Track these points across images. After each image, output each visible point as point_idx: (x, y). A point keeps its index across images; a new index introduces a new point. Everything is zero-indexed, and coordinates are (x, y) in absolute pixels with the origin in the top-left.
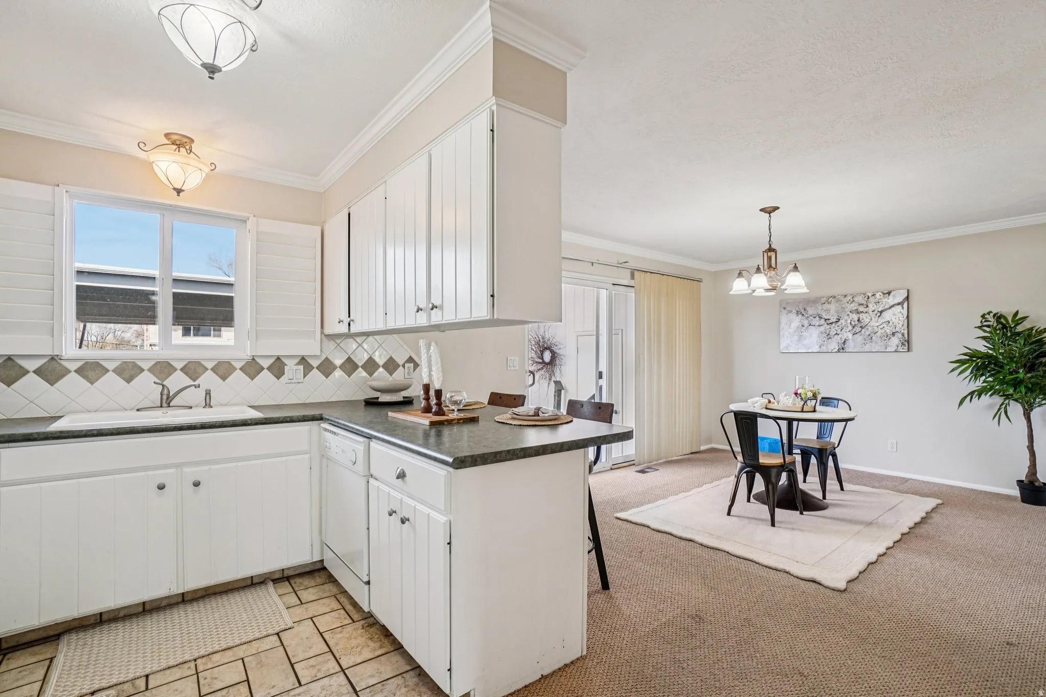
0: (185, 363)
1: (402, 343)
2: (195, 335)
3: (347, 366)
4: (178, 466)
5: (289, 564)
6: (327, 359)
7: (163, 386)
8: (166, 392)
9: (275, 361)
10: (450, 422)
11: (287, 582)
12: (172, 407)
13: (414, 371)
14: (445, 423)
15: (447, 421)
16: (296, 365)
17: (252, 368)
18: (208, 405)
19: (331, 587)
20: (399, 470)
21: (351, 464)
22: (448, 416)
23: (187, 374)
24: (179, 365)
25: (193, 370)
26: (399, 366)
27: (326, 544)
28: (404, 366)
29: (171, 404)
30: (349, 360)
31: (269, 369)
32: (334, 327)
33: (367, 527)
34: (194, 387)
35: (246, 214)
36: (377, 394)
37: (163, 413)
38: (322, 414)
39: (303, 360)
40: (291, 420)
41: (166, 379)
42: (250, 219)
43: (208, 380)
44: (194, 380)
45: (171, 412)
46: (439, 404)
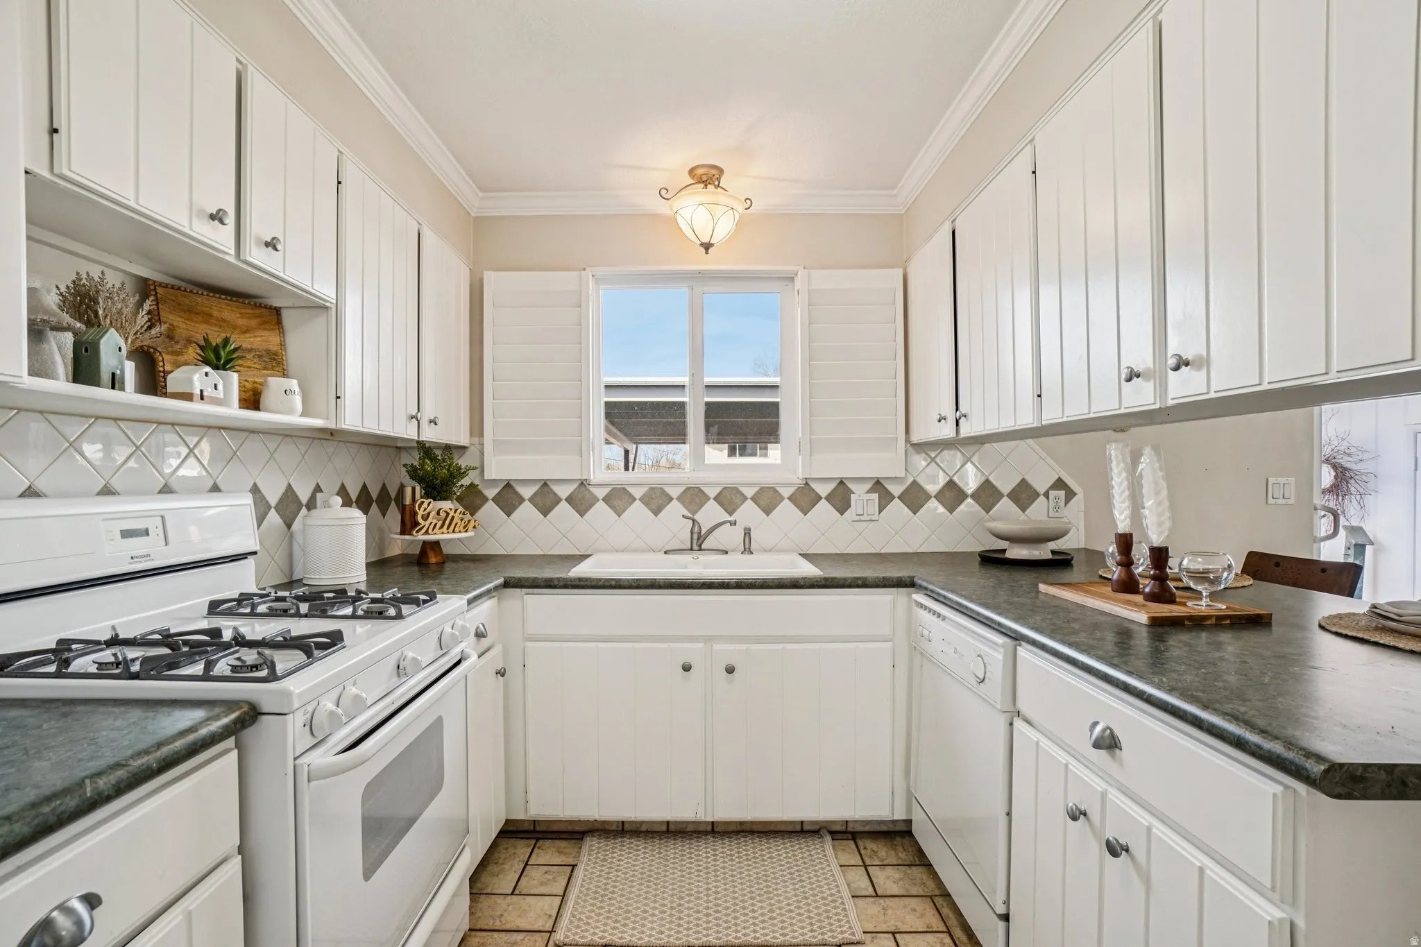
0: (720, 489)
1: (1044, 455)
2: (741, 455)
3: (948, 494)
4: (708, 639)
5: (857, 817)
6: (915, 483)
7: (694, 521)
8: (696, 529)
9: (837, 486)
10: (1197, 623)
11: (852, 842)
12: (704, 550)
13: (1066, 504)
14: (1187, 623)
15: (1191, 618)
16: (868, 492)
17: (805, 498)
18: (747, 550)
19: (924, 876)
20: (1098, 729)
21: (973, 681)
22: (1184, 604)
23: (721, 505)
24: (712, 492)
25: (729, 499)
26: (1038, 495)
27: (915, 797)
28: (1047, 495)
29: (703, 547)
30: (951, 484)
31: (828, 498)
32: (930, 429)
33: (1006, 810)
34: (729, 524)
35: (795, 268)
36: (1002, 544)
37: (693, 558)
38: (914, 577)
39: (878, 486)
40: (863, 584)
41: (697, 512)
42: (799, 273)
43: (748, 513)
44: (731, 514)
45: (704, 558)
46: (1161, 577)
